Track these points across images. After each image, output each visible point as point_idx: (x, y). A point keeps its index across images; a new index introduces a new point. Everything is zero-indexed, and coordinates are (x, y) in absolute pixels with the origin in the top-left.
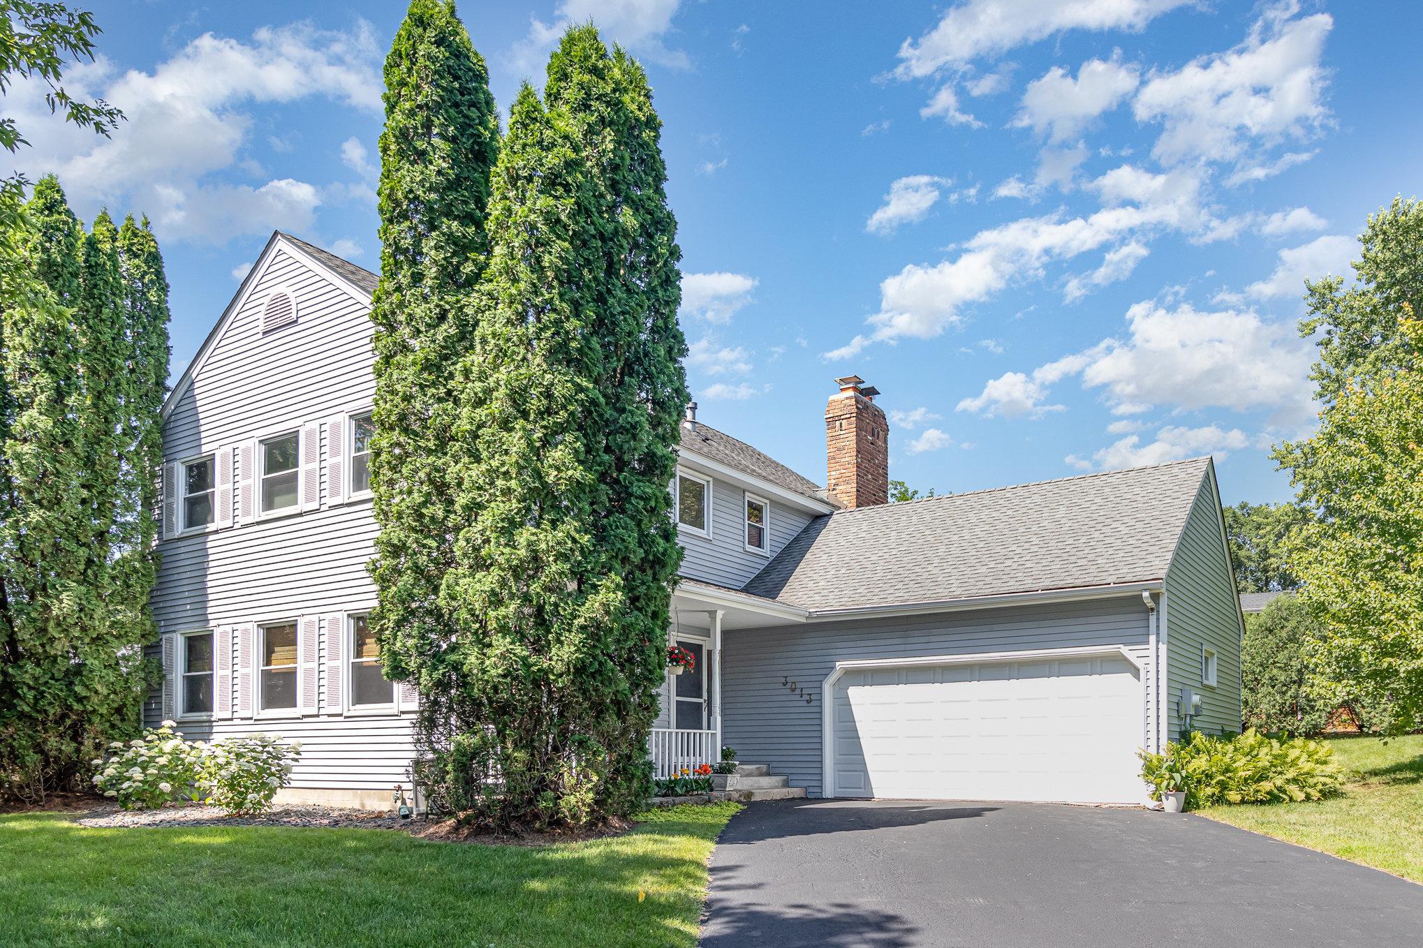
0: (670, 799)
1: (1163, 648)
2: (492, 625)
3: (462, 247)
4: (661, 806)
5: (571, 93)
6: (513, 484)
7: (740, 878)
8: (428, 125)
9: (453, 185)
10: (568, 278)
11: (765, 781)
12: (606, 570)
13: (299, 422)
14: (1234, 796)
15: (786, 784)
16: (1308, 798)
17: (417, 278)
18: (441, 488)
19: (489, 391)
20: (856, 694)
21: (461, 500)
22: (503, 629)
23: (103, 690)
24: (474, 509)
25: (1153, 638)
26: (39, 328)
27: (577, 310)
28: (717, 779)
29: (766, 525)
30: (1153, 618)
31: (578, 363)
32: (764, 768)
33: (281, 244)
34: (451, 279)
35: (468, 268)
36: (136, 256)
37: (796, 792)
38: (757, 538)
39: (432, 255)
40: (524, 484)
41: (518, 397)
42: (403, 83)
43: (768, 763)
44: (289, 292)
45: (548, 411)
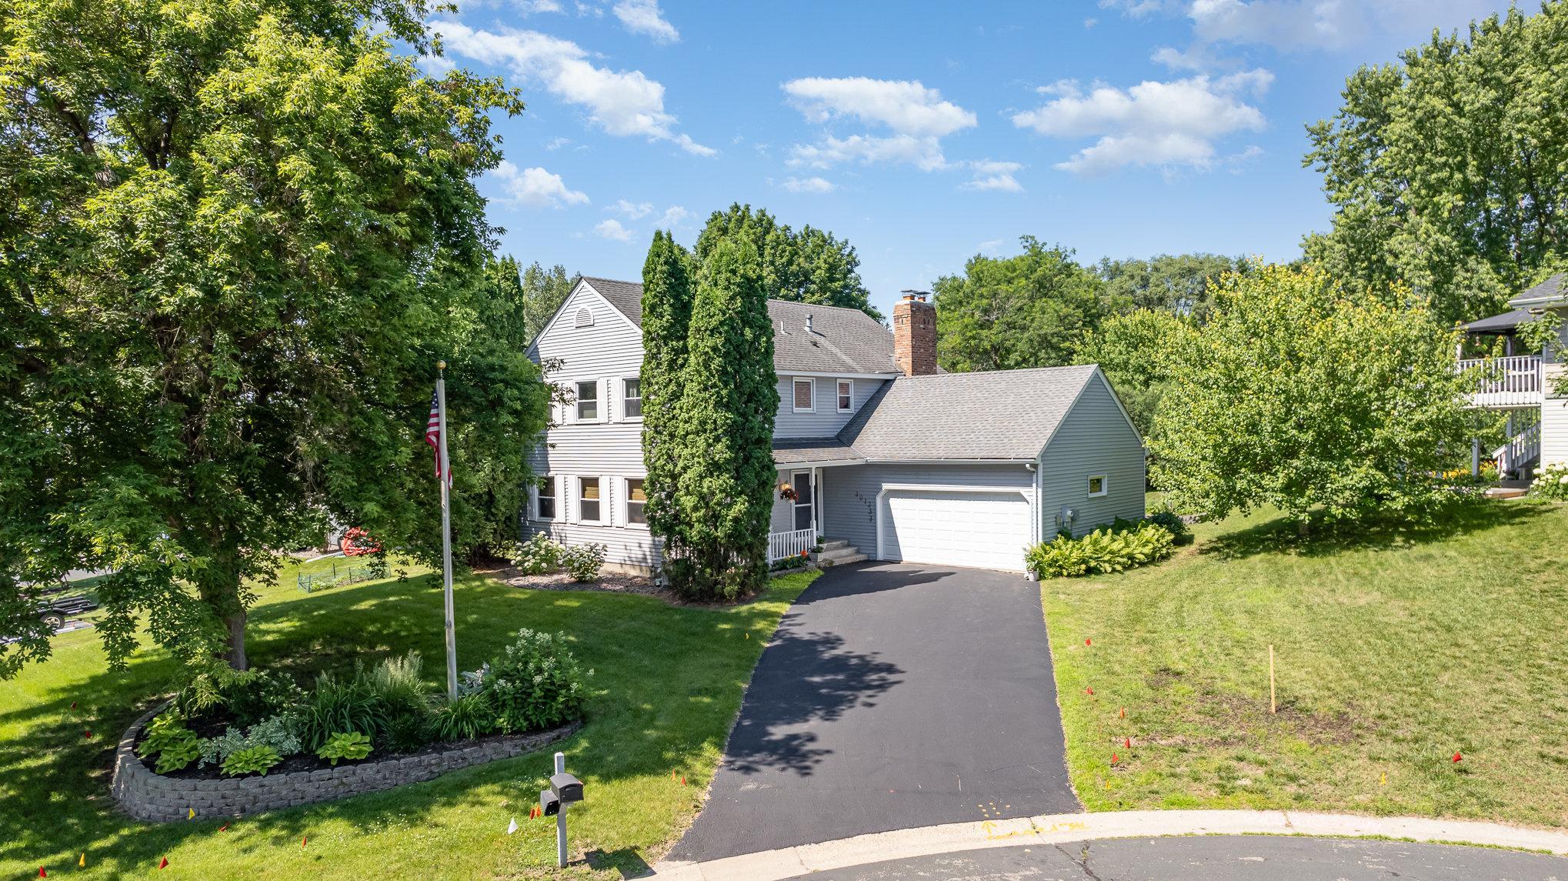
0: (783, 572)
1: (1040, 491)
2: (694, 519)
3: (677, 352)
4: (778, 577)
5: (722, 283)
6: (701, 460)
7: (798, 620)
8: (661, 300)
9: (672, 325)
10: (723, 372)
11: (844, 552)
12: (740, 494)
13: (596, 376)
14: (1065, 573)
15: (858, 552)
16: (1114, 570)
17: (659, 365)
18: (670, 457)
19: (690, 418)
20: (894, 502)
21: (681, 464)
22: (699, 521)
23: (503, 509)
24: (685, 469)
25: (1034, 485)
26: (470, 332)
27: (726, 384)
28: (812, 556)
29: (852, 395)
30: (1035, 476)
31: (728, 407)
32: (846, 542)
33: (584, 283)
34: (672, 366)
35: (680, 361)
36: (508, 280)
37: (862, 557)
38: (845, 404)
39: (665, 356)
40: (706, 461)
41: (703, 423)
42: (651, 282)
43: (848, 539)
44: (589, 308)
45: (716, 429)
